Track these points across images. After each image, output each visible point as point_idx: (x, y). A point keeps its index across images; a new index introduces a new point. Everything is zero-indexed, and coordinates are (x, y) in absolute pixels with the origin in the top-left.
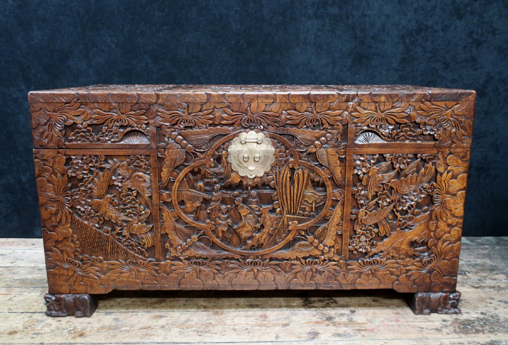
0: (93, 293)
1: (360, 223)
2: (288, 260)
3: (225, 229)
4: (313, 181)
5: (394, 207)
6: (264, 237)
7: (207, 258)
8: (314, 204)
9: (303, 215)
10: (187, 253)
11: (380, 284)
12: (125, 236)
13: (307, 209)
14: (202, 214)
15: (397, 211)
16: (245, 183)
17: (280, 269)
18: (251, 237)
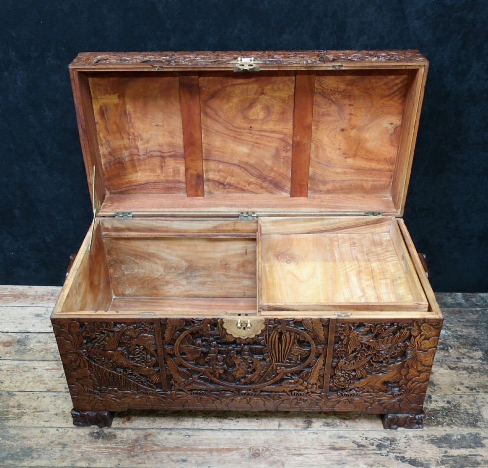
1: (340, 369)
2: (276, 392)
3: (222, 372)
4: (299, 341)
5: (371, 358)
6: (255, 377)
7: (206, 391)
8: (299, 356)
9: (290, 363)
10: (190, 387)
11: (355, 408)
12: (135, 376)
13: (294, 359)
14: (202, 361)
15: (373, 361)
16: (238, 341)
17: (269, 398)
18: (245, 377)
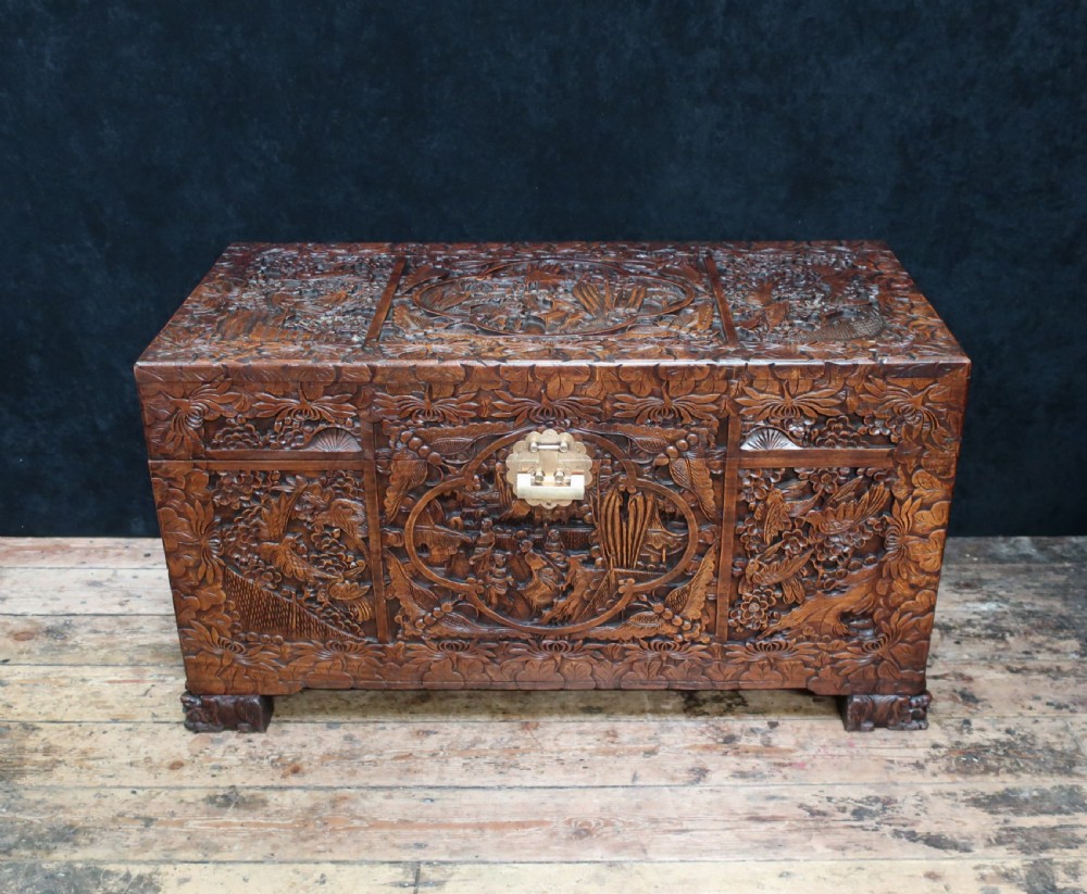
0: (266, 692)
1: (749, 582)
2: (617, 642)
3: (503, 591)
4: (662, 513)
5: (813, 555)
6: (573, 604)
7: (470, 639)
8: (664, 551)
9: (645, 569)
10: (435, 630)
11: (783, 681)
12: (321, 603)
13: (653, 559)
14: (460, 567)
15: (818, 563)
16: (537, 517)
17: (602, 657)
18: (550, 605)
